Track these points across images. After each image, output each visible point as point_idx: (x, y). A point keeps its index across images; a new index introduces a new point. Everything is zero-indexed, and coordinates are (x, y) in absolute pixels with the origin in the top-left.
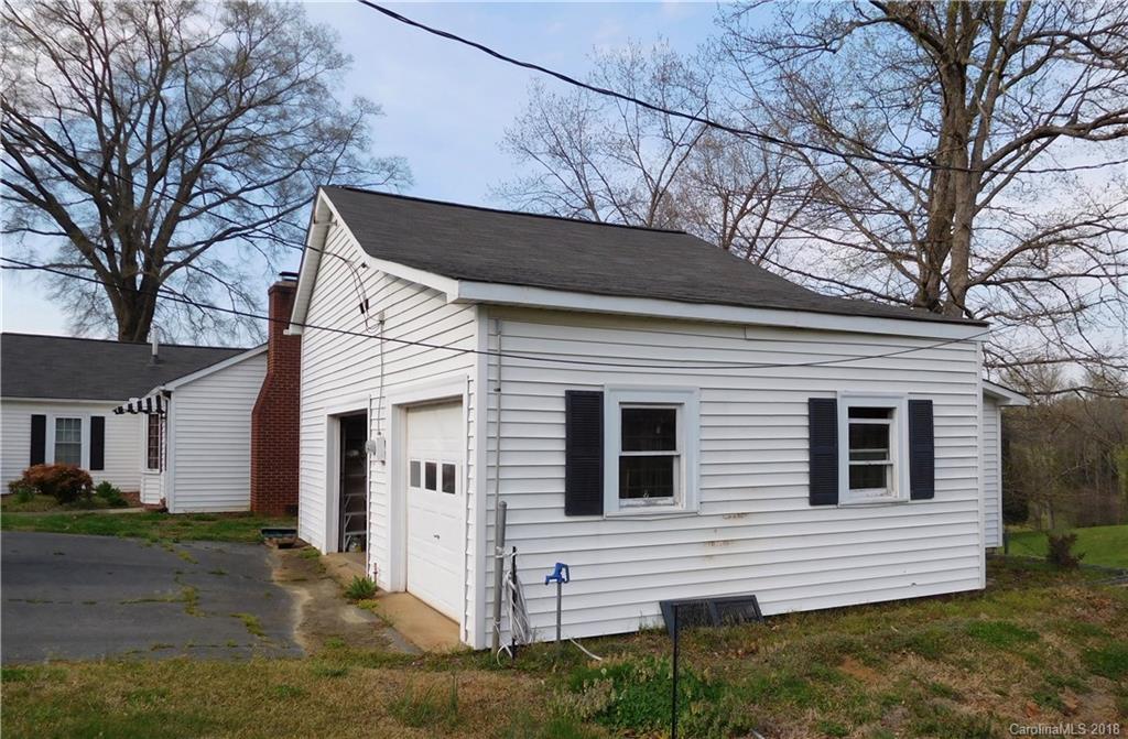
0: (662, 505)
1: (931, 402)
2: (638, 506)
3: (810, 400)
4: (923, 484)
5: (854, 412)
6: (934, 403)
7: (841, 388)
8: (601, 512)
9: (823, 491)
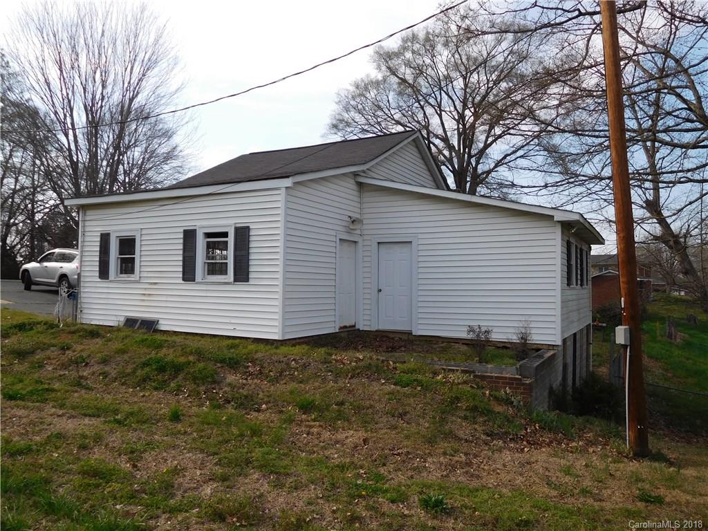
0: (132, 277)
1: (249, 227)
2: (124, 277)
3: (184, 230)
4: (242, 274)
5: (208, 235)
6: (251, 227)
7: (198, 224)
8: (108, 279)
9: (188, 274)
